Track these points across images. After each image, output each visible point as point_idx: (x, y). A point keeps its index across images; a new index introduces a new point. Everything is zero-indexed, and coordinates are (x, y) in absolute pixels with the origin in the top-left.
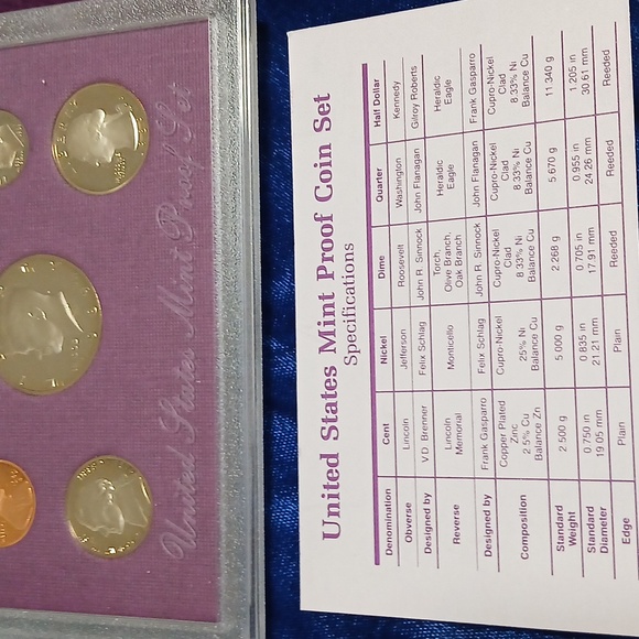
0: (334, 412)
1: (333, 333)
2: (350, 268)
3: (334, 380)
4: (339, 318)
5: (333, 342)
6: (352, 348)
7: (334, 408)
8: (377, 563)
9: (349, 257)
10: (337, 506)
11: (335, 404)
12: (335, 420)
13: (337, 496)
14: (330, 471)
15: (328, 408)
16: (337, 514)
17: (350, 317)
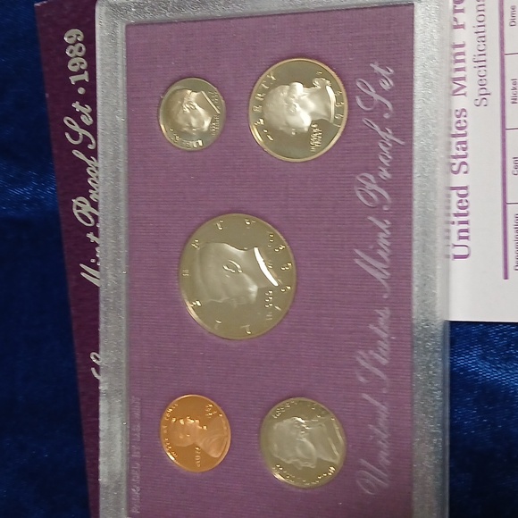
0: (464, 149)
1: (464, 79)
2: (481, 18)
3: (465, 121)
4: (469, 64)
5: (463, 87)
6: (483, 92)
7: (464, 146)
8: (506, 277)
9: (480, 8)
10: (466, 231)
11: (465, 143)
12: (465, 157)
13: (466, 223)
14: (461, 201)
15: (459, 146)
16: (467, 238)
17: (481, 63)
